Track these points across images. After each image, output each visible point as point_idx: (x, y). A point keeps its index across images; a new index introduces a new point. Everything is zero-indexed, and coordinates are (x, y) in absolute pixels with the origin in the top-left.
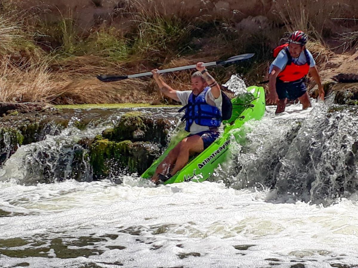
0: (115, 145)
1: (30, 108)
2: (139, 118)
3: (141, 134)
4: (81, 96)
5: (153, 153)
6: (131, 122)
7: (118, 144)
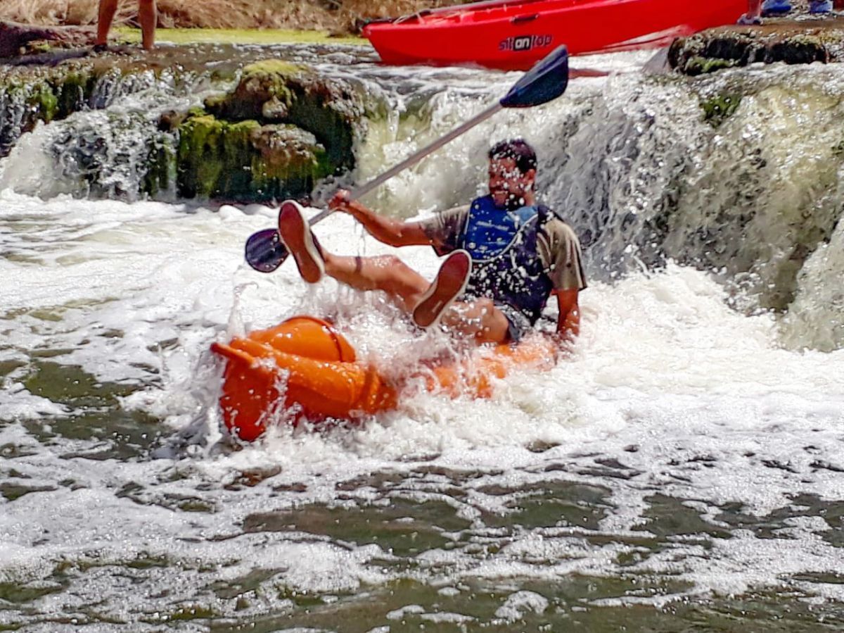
0: (227, 128)
1: (75, 39)
2: (277, 76)
3: (280, 109)
4: (190, 11)
5: (300, 149)
6: (261, 83)
7: (232, 127)
